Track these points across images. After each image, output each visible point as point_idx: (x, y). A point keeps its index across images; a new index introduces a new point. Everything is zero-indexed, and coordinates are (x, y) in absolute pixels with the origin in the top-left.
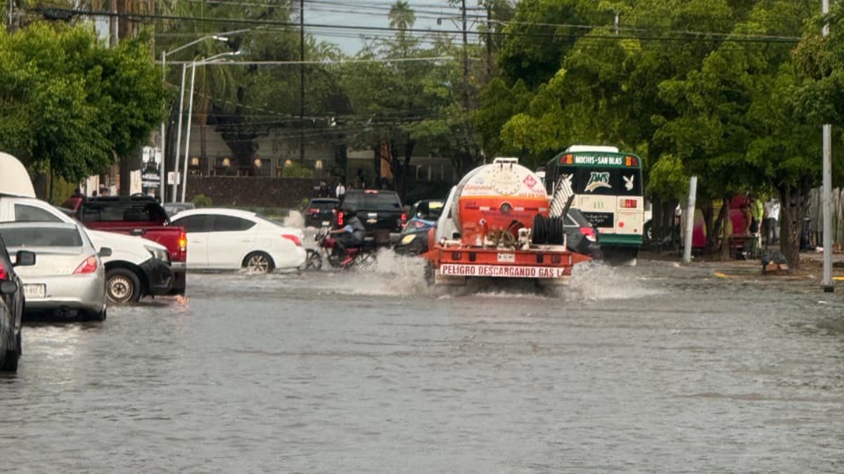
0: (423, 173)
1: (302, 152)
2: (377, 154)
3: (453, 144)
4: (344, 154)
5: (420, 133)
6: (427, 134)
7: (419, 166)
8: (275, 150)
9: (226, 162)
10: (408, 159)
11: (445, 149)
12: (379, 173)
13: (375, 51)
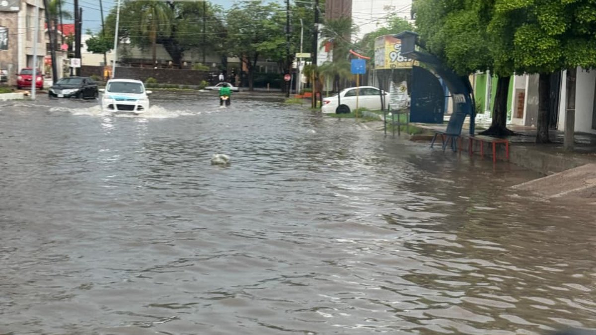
0: (263, 69)
1: (204, 58)
2: (241, 59)
3: (279, 54)
4: (226, 60)
5: (262, 48)
6: (265, 48)
7: (261, 66)
8: (192, 57)
9: (170, 63)
10: (255, 63)
11: (274, 57)
12: (242, 69)
13: (239, 6)
